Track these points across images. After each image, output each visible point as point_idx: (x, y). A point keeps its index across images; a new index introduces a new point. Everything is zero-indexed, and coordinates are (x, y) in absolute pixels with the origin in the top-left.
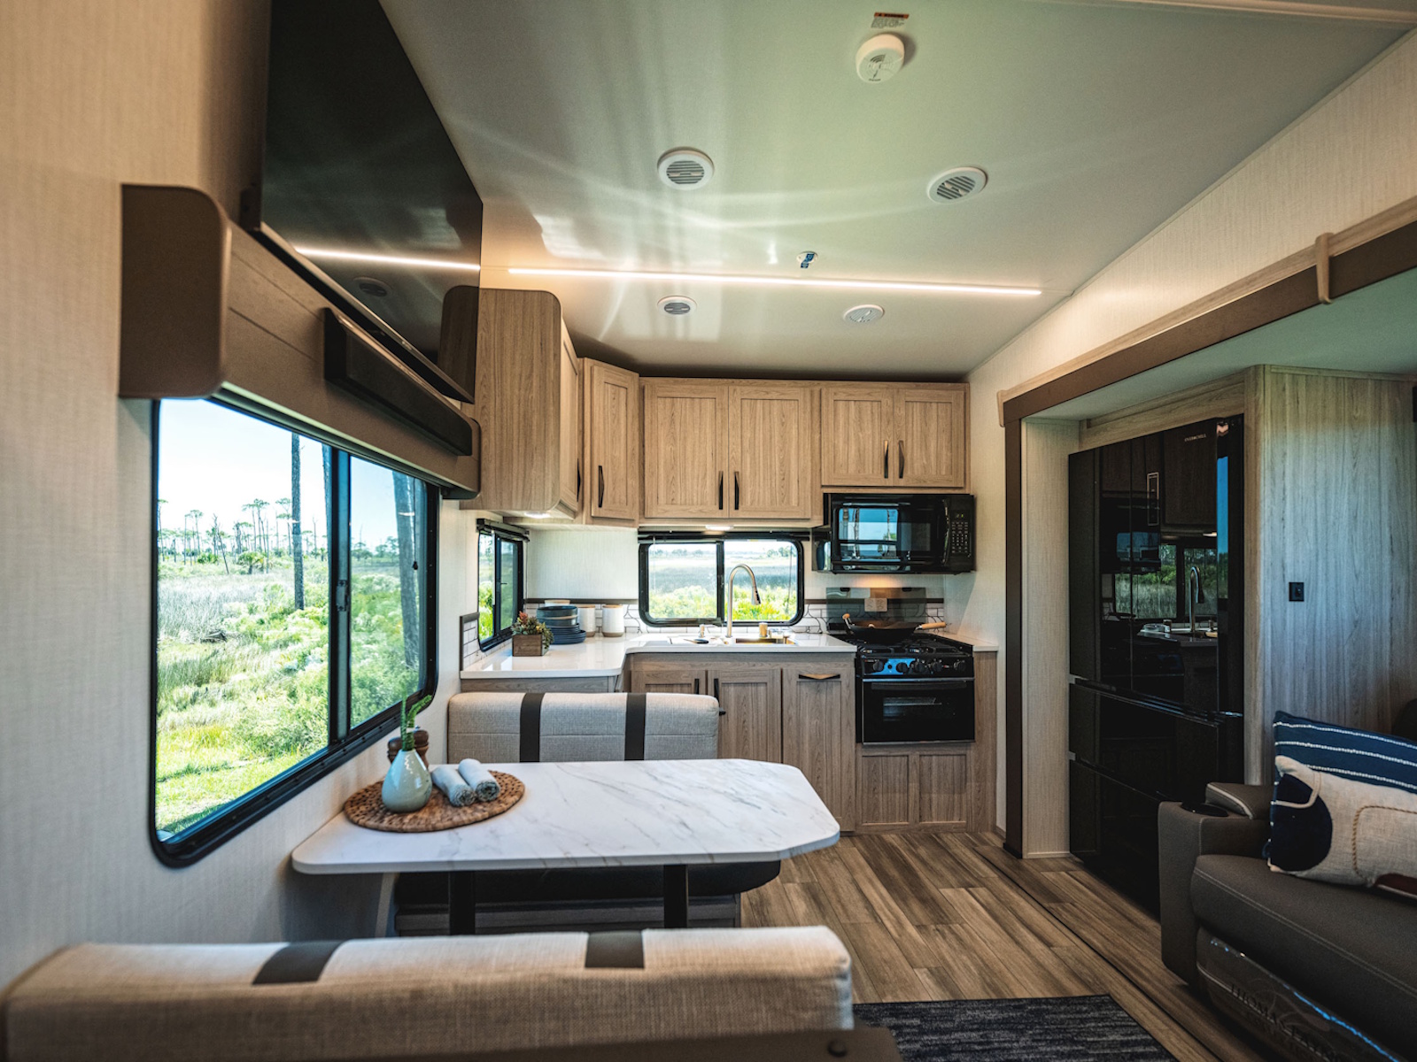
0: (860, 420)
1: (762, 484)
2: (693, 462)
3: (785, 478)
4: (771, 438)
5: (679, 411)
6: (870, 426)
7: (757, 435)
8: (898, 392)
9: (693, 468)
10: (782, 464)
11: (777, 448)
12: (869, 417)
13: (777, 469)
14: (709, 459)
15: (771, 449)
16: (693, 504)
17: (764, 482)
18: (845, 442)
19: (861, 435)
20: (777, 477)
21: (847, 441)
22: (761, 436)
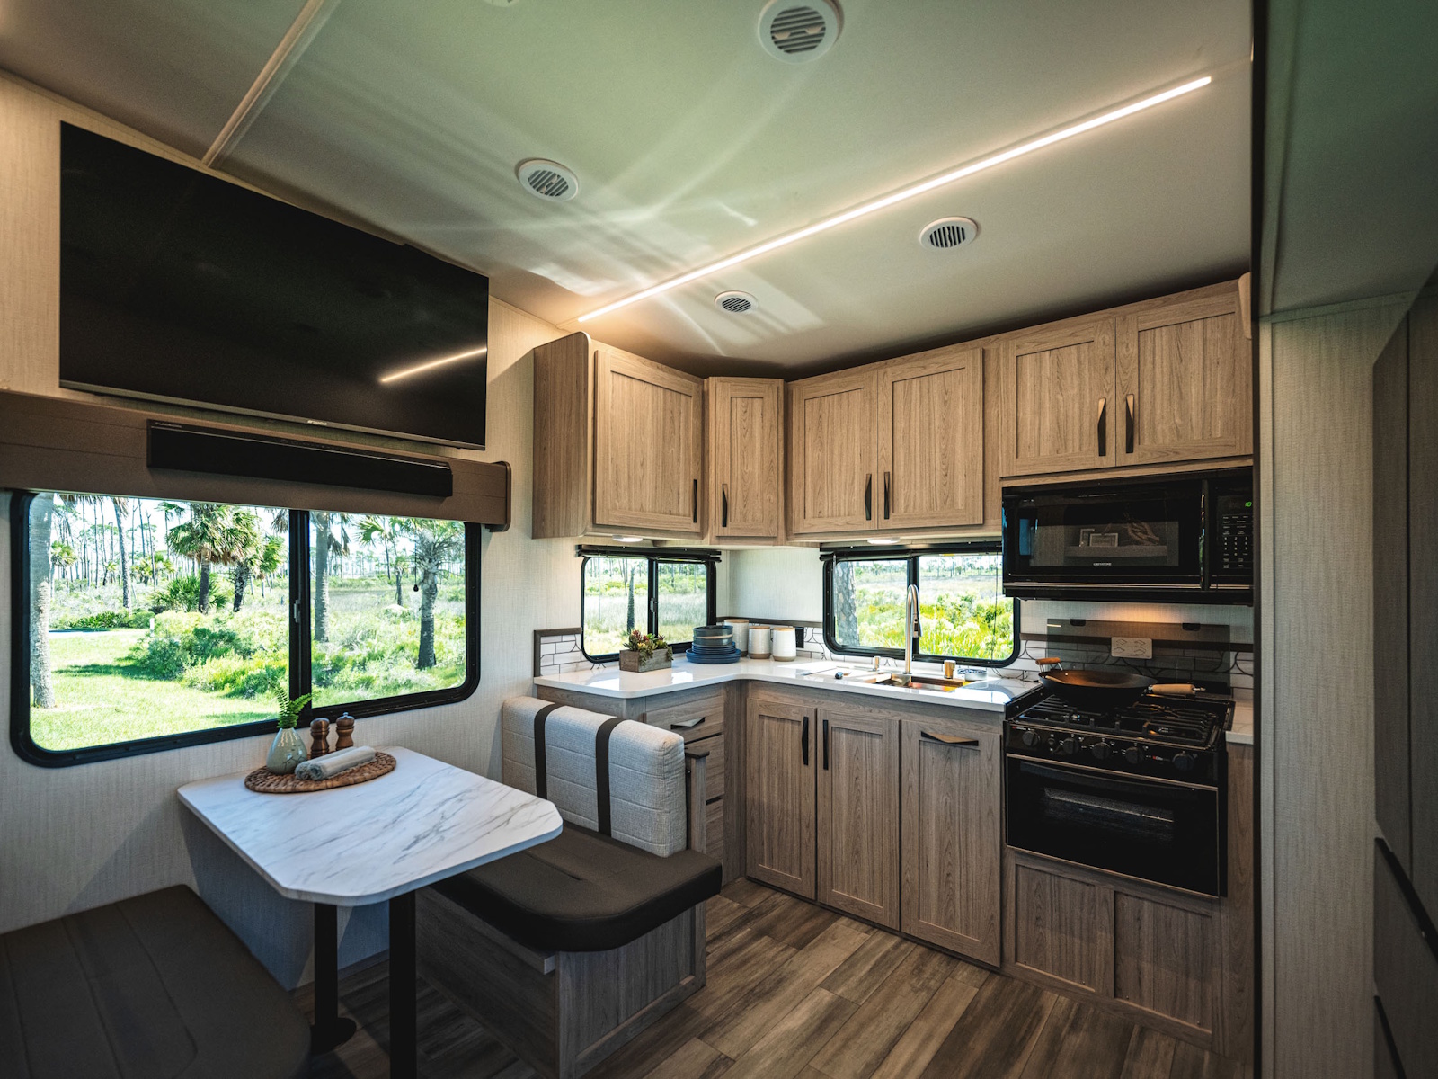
0: (1059, 375)
1: (918, 485)
2: (840, 466)
3: (948, 473)
4: (930, 424)
5: (827, 411)
6: (1076, 382)
7: (913, 423)
8: (1124, 319)
9: (840, 475)
10: (944, 456)
11: (937, 436)
12: (1075, 370)
13: (938, 462)
14: (857, 461)
15: (930, 437)
16: (840, 516)
17: (921, 482)
18: (1034, 413)
19: (1060, 397)
20: (938, 473)
21: (1038, 411)
22: (918, 423)
